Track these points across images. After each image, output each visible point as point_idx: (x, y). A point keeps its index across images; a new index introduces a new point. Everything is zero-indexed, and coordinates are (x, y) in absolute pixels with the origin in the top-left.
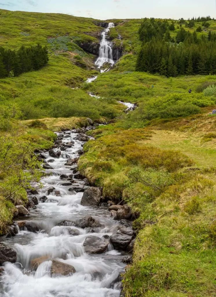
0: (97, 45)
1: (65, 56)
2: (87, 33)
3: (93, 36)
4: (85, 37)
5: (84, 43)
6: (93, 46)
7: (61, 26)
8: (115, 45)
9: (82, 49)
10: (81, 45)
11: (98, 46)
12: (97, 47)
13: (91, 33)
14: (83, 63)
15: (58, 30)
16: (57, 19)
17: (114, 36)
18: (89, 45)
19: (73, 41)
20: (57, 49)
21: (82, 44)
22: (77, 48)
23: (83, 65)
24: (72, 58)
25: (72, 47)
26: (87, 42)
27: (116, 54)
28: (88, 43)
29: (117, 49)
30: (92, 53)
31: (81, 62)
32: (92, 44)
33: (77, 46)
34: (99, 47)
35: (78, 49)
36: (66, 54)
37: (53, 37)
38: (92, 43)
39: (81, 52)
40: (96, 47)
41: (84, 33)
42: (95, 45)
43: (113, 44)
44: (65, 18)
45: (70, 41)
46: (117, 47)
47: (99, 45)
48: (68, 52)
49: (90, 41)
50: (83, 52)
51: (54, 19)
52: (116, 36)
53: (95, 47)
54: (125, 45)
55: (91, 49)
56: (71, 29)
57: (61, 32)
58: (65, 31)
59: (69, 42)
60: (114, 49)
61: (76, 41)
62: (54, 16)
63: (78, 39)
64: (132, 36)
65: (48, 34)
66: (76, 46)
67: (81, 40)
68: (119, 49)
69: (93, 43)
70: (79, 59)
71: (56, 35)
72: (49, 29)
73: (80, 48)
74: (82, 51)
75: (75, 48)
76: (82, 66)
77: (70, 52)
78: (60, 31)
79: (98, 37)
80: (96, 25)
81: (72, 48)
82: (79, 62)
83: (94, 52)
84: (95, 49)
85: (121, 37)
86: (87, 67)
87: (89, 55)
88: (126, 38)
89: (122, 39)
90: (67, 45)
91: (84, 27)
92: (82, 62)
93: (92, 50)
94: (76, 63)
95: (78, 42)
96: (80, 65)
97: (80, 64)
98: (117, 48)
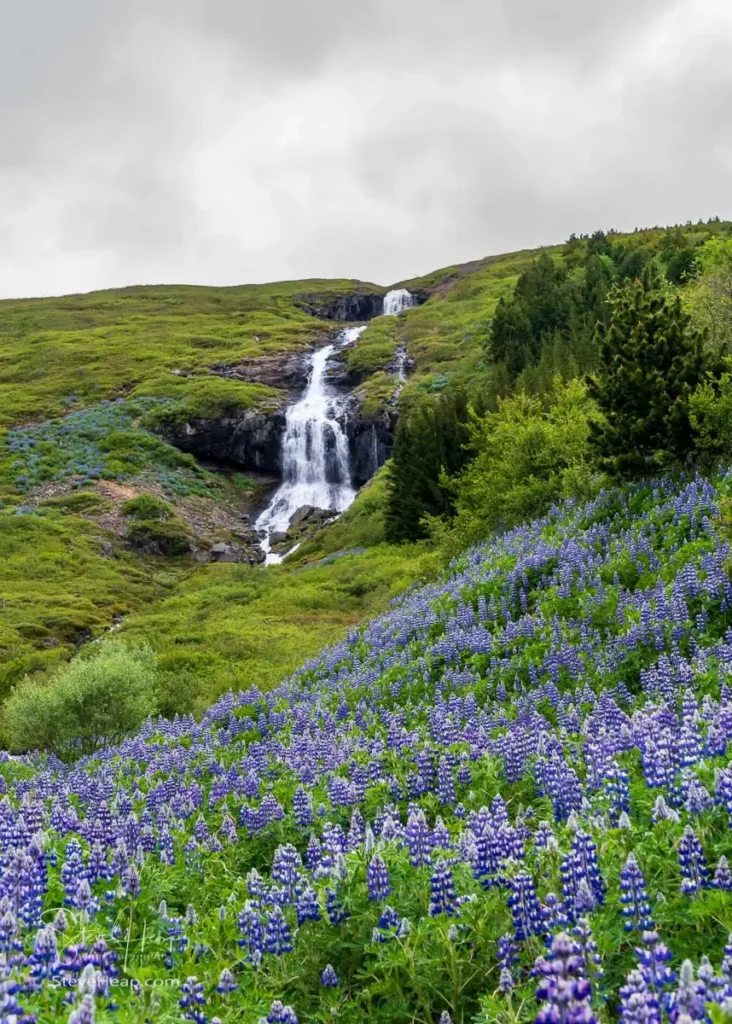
0: (269, 426)
1: (77, 510)
2: (234, 365)
3: (257, 378)
4: (207, 394)
5: (203, 422)
6: (248, 433)
7: (101, 350)
8: (361, 408)
9: (188, 457)
10: (186, 436)
11: (275, 427)
12: (270, 433)
13: (253, 363)
14: (171, 534)
15: (80, 375)
16: (104, 316)
17: (367, 363)
18: (230, 428)
19: (142, 425)
20: (45, 477)
21: (189, 430)
22: (159, 457)
23: (171, 541)
24: (113, 516)
25: (126, 453)
26: (218, 414)
27: (367, 456)
28: (226, 422)
29: (371, 427)
30: (247, 467)
31: (158, 529)
32: (243, 423)
33: (157, 445)
34: (281, 432)
35: (163, 462)
36: (83, 499)
37: (41, 417)
38: (242, 417)
39: (178, 474)
40: (265, 433)
41: (216, 368)
42: (261, 426)
43: (353, 403)
44: (149, 305)
45: (126, 425)
46: (370, 417)
47: (280, 422)
48: (103, 483)
49: (232, 408)
50: (195, 470)
51: (89, 321)
52: (381, 360)
53: (260, 436)
54: (412, 401)
55: (241, 450)
56: (150, 358)
57: (92, 386)
58: (117, 375)
59: (120, 433)
60: (356, 430)
61: (158, 417)
62: (98, 307)
63: (170, 407)
64: (462, 348)
65: (18, 407)
66: (151, 448)
67: (183, 412)
68: (380, 426)
69: (249, 415)
70: (153, 512)
71: (62, 403)
72: (36, 377)
73: (178, 453)
74: (186, 465)
75: (144, 455)
76: (165, 552)
77: (112, 485)
78: (89, 380)
79: (287, 379)
80: (314, 314)
81: (125, 460)
82: (144, 530)
83: (258, 463)
84: (261, 448)
85: (406, 364)
86: (195, 549)
87: (232, 481)
88: (426, 366)
89: (409, 370)
90: (107, 450)
91: (228, 340)
92: (164, 530)
93: (246, 452)
94: (130, 539)
95: (168, 425)
96: (155, 544)
97: (154, 538)
98: (369, 421)
